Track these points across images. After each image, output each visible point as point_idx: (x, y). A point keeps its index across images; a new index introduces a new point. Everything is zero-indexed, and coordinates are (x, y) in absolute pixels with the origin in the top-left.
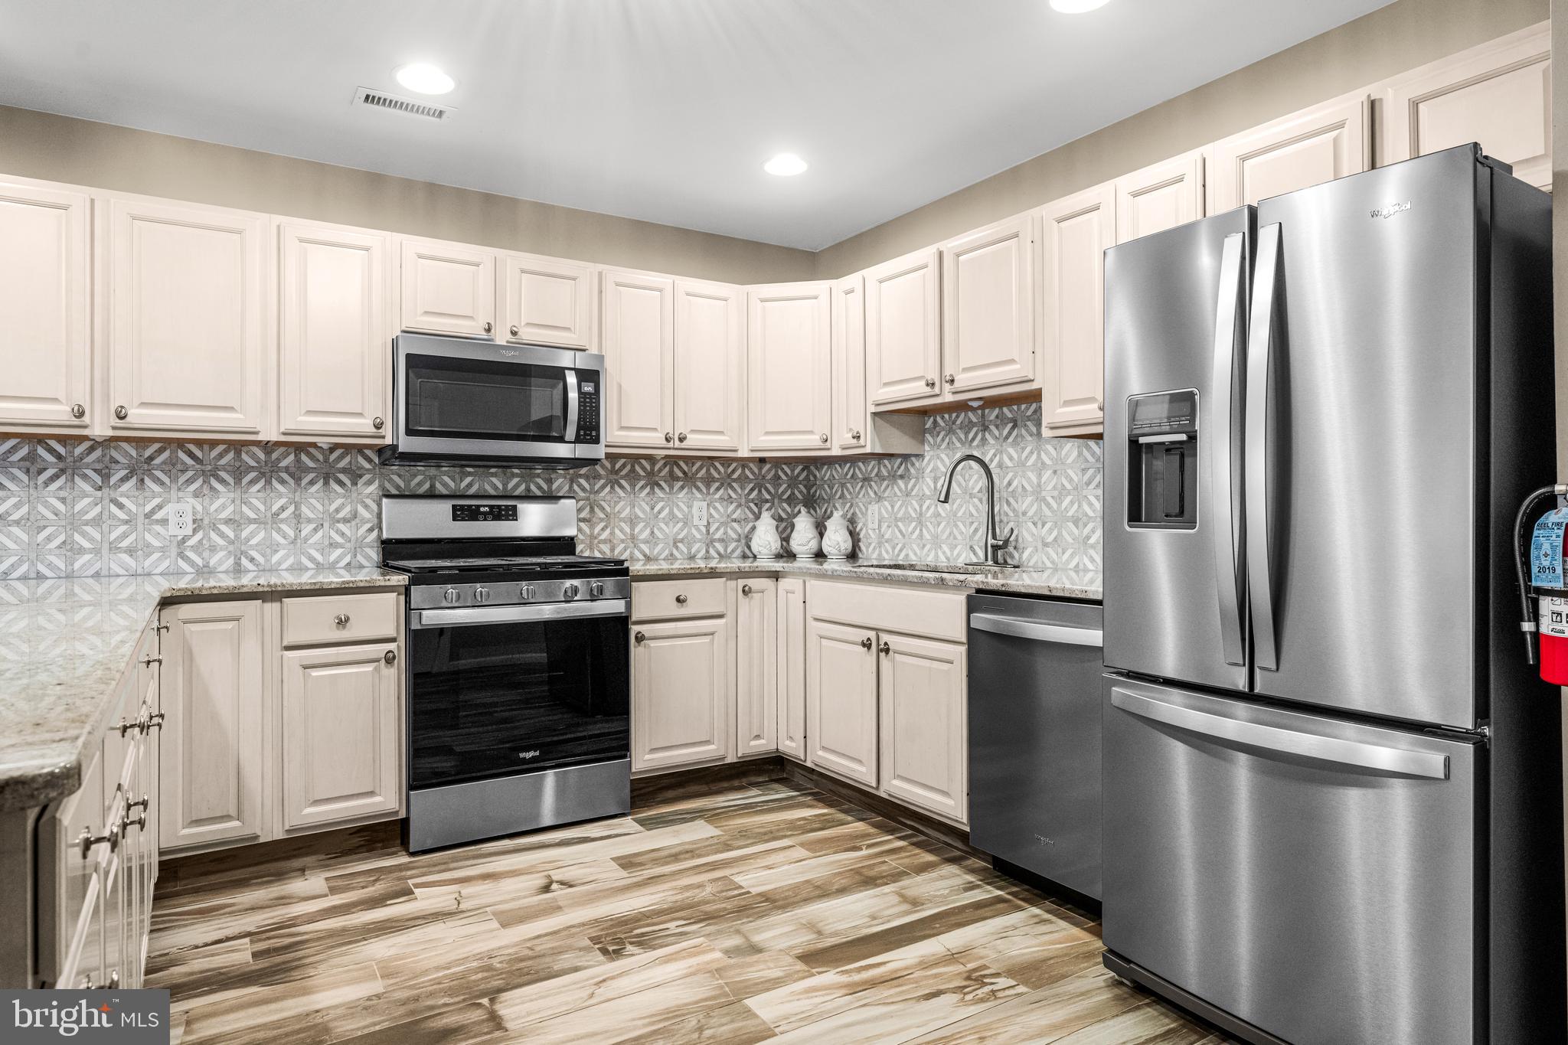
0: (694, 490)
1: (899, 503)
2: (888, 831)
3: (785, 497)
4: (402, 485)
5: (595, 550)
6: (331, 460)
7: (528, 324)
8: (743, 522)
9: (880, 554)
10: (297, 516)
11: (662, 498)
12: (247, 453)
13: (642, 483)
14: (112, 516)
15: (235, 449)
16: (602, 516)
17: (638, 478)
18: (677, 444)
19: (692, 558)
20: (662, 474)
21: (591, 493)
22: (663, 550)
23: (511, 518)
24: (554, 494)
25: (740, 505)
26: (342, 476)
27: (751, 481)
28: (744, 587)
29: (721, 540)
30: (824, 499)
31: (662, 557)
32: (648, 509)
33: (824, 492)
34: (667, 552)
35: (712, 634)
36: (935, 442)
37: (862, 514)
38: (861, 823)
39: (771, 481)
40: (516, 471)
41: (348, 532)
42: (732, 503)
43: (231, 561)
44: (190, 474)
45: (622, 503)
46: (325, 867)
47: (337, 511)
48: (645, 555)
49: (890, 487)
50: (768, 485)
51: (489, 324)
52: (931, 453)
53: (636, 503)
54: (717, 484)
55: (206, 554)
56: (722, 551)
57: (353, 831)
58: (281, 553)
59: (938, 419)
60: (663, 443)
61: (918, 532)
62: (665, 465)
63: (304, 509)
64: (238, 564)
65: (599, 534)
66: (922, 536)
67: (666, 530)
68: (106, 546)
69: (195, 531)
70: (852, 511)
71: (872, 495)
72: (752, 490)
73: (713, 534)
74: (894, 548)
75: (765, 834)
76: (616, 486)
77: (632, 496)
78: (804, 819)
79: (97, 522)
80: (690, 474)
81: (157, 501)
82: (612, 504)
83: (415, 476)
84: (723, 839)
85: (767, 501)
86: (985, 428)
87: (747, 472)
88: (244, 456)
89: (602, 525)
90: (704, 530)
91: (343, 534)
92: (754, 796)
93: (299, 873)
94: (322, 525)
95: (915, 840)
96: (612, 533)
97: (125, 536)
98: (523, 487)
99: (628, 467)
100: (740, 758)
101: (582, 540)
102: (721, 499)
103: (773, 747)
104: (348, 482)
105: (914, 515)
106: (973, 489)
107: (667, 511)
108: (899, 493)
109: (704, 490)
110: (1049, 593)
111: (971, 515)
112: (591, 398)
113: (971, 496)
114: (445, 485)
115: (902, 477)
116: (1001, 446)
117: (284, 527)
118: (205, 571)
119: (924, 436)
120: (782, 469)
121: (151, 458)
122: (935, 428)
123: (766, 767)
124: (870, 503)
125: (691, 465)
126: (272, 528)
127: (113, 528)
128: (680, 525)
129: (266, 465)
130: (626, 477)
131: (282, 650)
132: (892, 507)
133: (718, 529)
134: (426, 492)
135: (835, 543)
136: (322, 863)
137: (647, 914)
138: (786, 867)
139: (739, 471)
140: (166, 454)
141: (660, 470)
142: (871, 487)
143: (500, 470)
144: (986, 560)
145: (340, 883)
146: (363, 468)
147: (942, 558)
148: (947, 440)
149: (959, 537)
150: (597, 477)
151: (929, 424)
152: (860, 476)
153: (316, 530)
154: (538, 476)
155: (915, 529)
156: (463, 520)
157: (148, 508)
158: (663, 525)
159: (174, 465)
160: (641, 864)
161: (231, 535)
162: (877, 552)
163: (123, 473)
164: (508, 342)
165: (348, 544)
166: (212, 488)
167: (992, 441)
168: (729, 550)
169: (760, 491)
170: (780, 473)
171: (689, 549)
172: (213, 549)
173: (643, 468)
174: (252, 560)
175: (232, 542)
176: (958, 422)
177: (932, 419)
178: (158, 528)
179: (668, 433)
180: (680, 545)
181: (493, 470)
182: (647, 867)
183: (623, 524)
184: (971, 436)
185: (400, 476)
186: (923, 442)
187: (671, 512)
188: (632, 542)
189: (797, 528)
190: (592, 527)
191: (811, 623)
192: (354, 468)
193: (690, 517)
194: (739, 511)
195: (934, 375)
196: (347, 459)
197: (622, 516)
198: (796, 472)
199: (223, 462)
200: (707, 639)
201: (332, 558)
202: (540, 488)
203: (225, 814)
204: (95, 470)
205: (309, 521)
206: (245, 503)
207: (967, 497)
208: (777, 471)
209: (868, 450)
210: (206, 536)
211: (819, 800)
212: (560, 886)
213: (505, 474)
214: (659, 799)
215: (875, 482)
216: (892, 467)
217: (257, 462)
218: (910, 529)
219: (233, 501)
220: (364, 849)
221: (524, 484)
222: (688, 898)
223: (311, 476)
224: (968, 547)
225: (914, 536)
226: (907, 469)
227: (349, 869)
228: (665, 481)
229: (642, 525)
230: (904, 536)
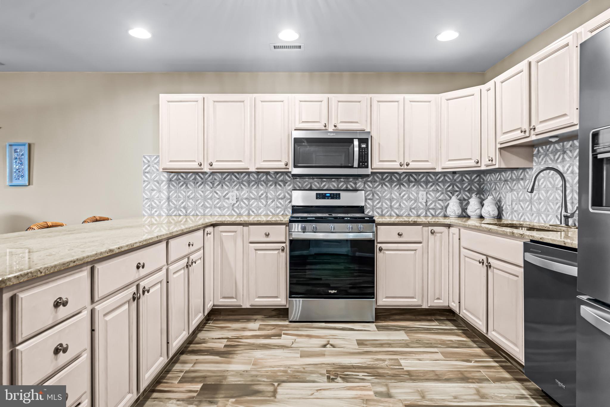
0: (420, 187)
1: (521, 192)
2: (492, 356)
3: (467, 189)
4: (300, 186)
5: (375, 212)
6: (277, 177)
7: (341, 122)
8: (444, 201)
9: (512, 218)
10: (267, 197)
11: (405, 190)
12: (252, 176)
13: (395, 184)
14: (215, 197)
15: (248, 174)
16: (377, 197)
17: (394, 182)
18: (406, 167)
19: (419, 216)
20: (404, 180)
21: (372, 188)
22: (405, 212)
23: (338, 198)
24: (357, 189)
25: (443, 193)
26: (280, 183)
27: (448, 182)
28: (431, 230)
29: (433, 209)
30: (487, 190)
31: (405, 215)
32: (398, 195)
33: (487, 187)
34: (406, 213)
35: (415, 250)
36: (538, 161)
37: (504, 197)
38: (480, 349)
39: (459, 182)
40: (342, 180)
41: (282, 203)
42: (438, 192)
43: (247, 212)
44: (235, 183)
45: (386, 192)
46: (262, 320)
47: (279, 195)
48: (397, 214)
49: (517, 185)
50: (458, 184)
51: (325, 124)
52: (536, 167)
53: (392, 192)
54: (431, 184)
55: (240, 209)
56: (433, 213)
57: (273, 309)
58: (262, 210)
59: (540, 149)
60: (399, 167)
61: (530, 207)
62: (406, 176)
63: (269, 194)
64: (249, 213)
65: (376, 205)
66: (532, 210)
67: (406, 204)
68: (213, 206)
69: (237, 202)
70: (499, 196)
71: (509, 188)
72: (449, 186)
73: (429, 206)
74: (518, 215)
75: (428, 344)
76: (383, 185)
77: (391, 189)
78: (451, 341)
79: (211, 198)
80: (418, 180)
81: (226, 192)
82: (382, 193)
83: (305, 182)
84: (407, 342)
85: (457, 191)
86: (564, 152)
87: (446, 178)
88: (251, 177)
89: (378, 201)
90: (424, 204)
91: (281, 204)
92: (435, 325)
93: (254, 321)
94: (274, 200)
95: (504, 364)
96: (382, 205)
97: (218, 203)
98: (345, 186)
99: (389, 177)
100: (429, 307)
101: (369, 207)
102: (433, 190)
103: (447, 304)
104: (282, 185)
105: (528, 199)
106: (558, 185)
107: (407, 195)
108: (521, 188)
109: (425, 187)
110: (564, 245)
111: (557, 199)
112: (365, 150)
113: (557, 189)
114: (316, 186)
115: (522, 179)
116: (573, 161)
117: (262, 201)
118: (240, 215)
119: (533, 158)
120: (465, 177)
121: (225, 178)
122: (538, 153)
123: (445, 313)
124: (507, 193)
125: (418, 175)
126: (259, 201)
127: (215, 200)
128: (413, 202)
129: (257, 179)
130: (388, 181)
131: (249, 243)
132: (518, 194)
133: (431, 204)
134: (309, 188)
135: (487, 212)
136: (263, 319)
137: (354, 367)
138: (428, 362)
139: (442, 178)
140: (229, 177)
141: (404, 178)
142: (508, 184)
143: (336, 179)
144: (561, 223)
145: (263, 327)
146: (287, 180)
147: (542, 221)
148: (544, 160)
149: (550, 210)
150: (375, 181)
151: (535, 152)
152: (503, 179)
153: (272, 202)
154: (351, 182)
155: (528, 205)
156: (320, 199)
157: (224, 194)
158: (404, 202)
159: (231, 180)
160: (366, 345)
161: (247, 203)
162: (511, 216)
163: (218, 183)
164: (333, 130)
165: (283, 207)
166: (242, 188)
167: (568, 159)
168: (437, 213)
169: (453, 187)
170: (464, 178)
171: (417, 212)
172: (242, 208)
173: (396, 178)
174: (253, 212)
175: (247, 206)
176: (550, 150)
177: (537, 149)
178: (227, 201)
179: (401, 163)
180: (413, 210)
181: (333, 180)
182: (367, 346)
183: (387, 201)
184: (557, 157)
185: (300, 182)
186: (532, 161)
187: (409, 196)
188: (391, 209)
189: (471, 204)
190: (373, 202)
191: (462, 249)
192: (284, 180)
193: (418, 198)
194: (442, 196)
195: (526, 127)
196: (282, 177)
197: (386, 197)
198: (473, 178)
199: (245, 179)
200: (413, 252)
201: (277, 212)
202: (352, 186)
203: (232, 296)
204: (211, 182)
205: (270, 199)
206: (251, 193)
207: (555, 189)
208: (462, 178)
209: (497, 166)
210: (240, 203)
211: (464, 333)
212: (330, 346)
213: (338, 181)
214: (391, 318)
215: (510, 182)
216: (518, 175)
217: (255, 179)
218: (526, 206)
219: (248, 192)
220: (277, 316)
221: (345, 185)
222: (375, 364)
223: (271, 183)
224: (555, 216)
225: (528, 209)
226: (525, 175)
227: (269, 323)
228: (406, 183)
229: (395, 201)
230: (523, 209)
